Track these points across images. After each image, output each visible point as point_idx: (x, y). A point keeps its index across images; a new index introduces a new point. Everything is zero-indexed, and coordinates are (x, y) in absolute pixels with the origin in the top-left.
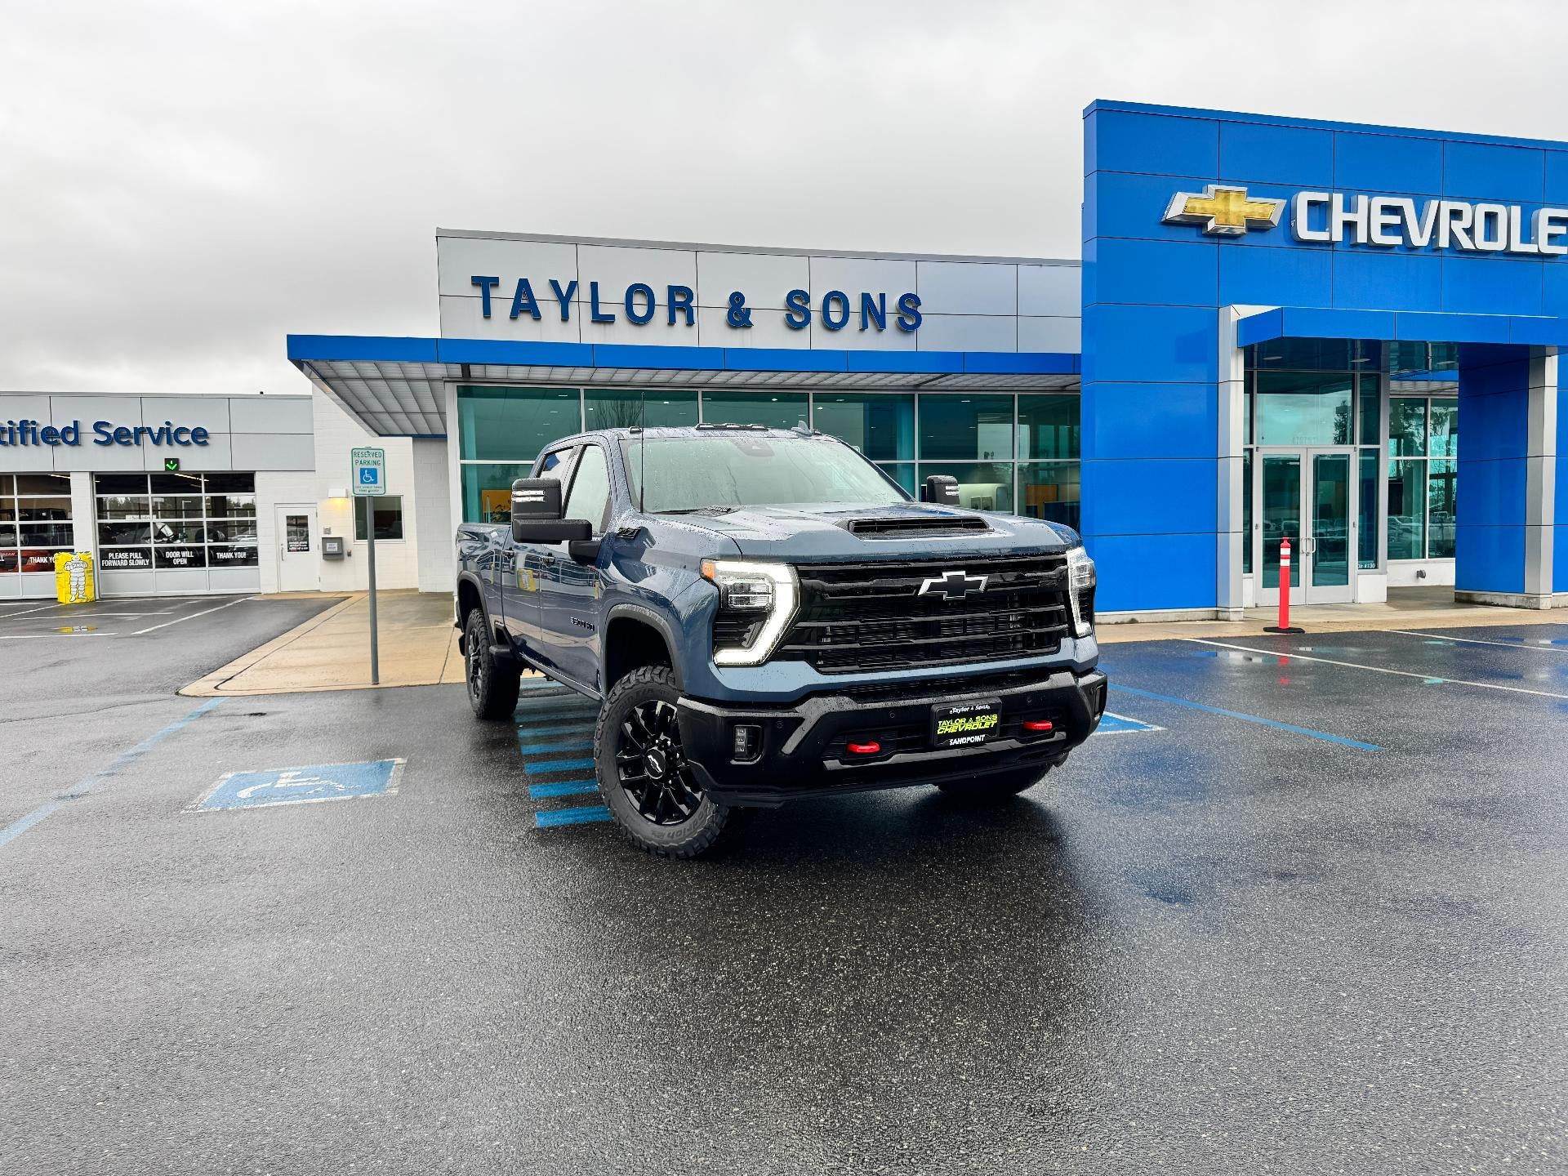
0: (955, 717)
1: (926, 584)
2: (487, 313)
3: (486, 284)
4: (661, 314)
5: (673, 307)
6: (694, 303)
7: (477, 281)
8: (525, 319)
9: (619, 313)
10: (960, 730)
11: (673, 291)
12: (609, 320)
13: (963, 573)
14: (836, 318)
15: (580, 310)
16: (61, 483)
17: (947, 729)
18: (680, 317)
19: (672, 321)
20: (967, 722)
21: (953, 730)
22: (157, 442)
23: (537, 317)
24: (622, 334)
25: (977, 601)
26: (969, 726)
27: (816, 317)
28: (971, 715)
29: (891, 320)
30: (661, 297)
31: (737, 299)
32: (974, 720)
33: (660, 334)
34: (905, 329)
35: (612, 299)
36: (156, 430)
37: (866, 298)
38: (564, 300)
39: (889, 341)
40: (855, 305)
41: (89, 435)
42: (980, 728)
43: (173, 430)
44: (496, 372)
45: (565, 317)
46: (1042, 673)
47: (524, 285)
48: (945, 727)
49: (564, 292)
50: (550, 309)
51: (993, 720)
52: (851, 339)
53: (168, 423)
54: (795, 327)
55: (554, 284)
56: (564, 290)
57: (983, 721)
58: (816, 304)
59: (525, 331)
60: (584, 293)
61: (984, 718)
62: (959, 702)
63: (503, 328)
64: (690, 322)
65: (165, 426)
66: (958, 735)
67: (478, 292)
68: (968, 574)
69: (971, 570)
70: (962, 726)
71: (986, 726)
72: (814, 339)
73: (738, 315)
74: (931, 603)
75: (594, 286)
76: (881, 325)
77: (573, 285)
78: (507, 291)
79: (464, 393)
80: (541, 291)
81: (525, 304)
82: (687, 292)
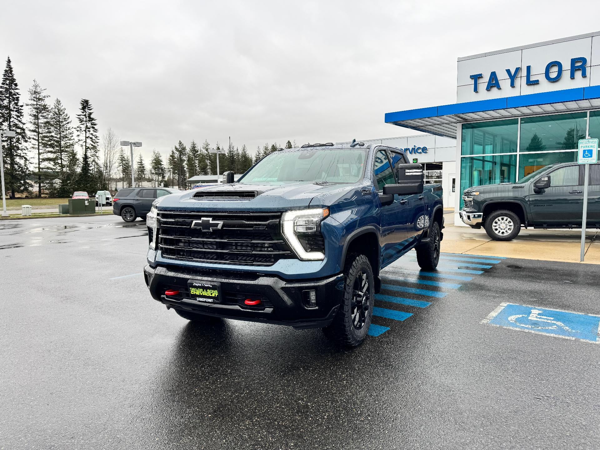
2: (476, 90)
3: (476, 78)
4: (566, 74)
5: (574, 69)
6: (588, 64)
7: (472, 77)
8: (495, 90)
9: (542, 78)
11: (574, 61)
12: (536, 83)
15: (521, 81)
18: (578, 74)
19: (572, 77)
22: (411, 153)
23: (499, 88)
24: (545, 87)
30: (567, 66)
33: (566, 84)
35: (538, 72)
36: (411, 149)
43: (416, 149)
44: (474, 116)
45: (513, 85)
47: (493, 75)
49: (513, 74)
55: (508, 71)
56: (513, 72)
59: (495, 94)
60: (524, 73)
63: (484, 95)
64: (584, 76)
65: (414, 147)
67: (473, 82)
75: (529, 68)
77: (518, 70)
78: (486, 78)
79: (464, 127)
80: (502, 76)
81: (494, 82)
82: (584, 60)
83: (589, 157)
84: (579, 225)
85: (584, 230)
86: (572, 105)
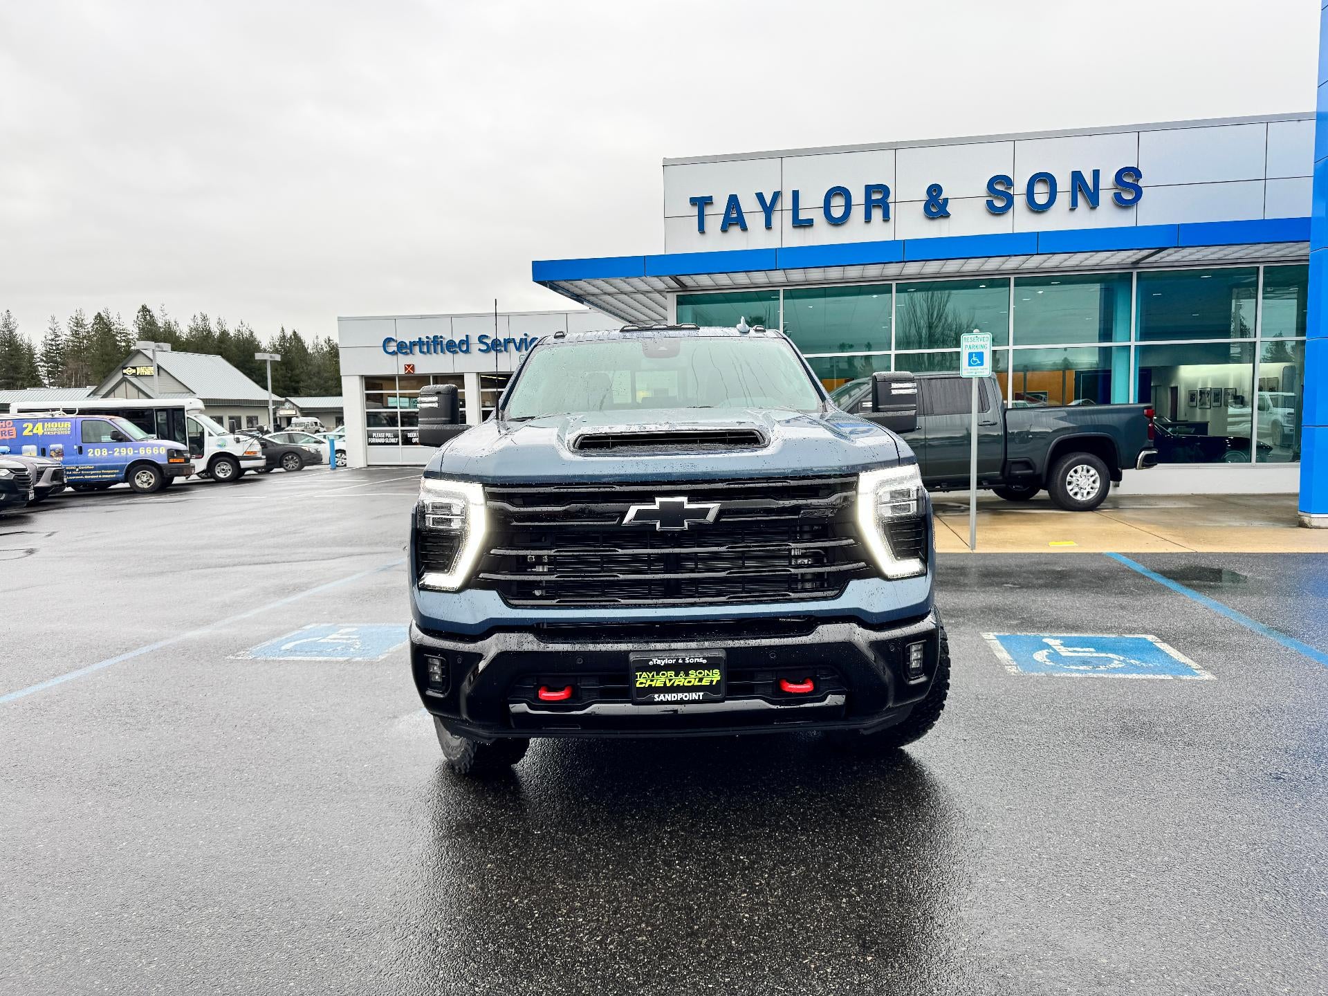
0: (658, 669)
1: (633, 510)
2: (702, 230)
3: (701, 203)
4: (858, 212)
5: (869, 205)
6: (891, 199)
7: (694, 201)
8: (735, 230)
9: (819, 217)
10: (668, 685)
11: (869, 189)
12: (809, 223)
13: (684, 499)
14: (1041, 198)
15: (782, 218)
16: (459, 379)
17: (649, 683)
18: (877, 214)
19: (868, 219)
20: (676, 675)
21: (659, 684)
22: (518, 349)
23: (744, 228)
24: (823, 235)
25: (701, 533)
26: (681, 680)
27: (1020, 201)
28: (681, 668)
29: (1106, 197)
30: (858, 197)
31: (935, 190)
32: (687, 675)
33: (857, 232)
34: (1121, 203)
35: (812, 204)
36: (518, 341)
37: (1077, 177)
38: (768, 210)
39: (1107, 217)
40: (1064, 184)
41: (476, 346)
42: (696, 683)
43: (529, 340)
44: (704, 280)
45: (768, 226)
46: (809, 622)
47: (733, 201)
48: (643, 680)
49: (768, 202)
50: (755, 219)
51: (715, 676)
52: (1060, 219)
53: (526, 335)
54: (994, 211)
55: (760, 196)
56: (768, 201)
57: (700, 676)
58: (1020, 187)
59: (735, 241)
60: (787, 201)
61: (700, 673)
62: (661, 651)
63: (716, 241)
64: (886, 218)
65: (524, 337)
66: (665, 689)
67: (695, 211)
68: (690, 501)
69: (694, 496)
70: (670, 680)
71: (704, 683)
72: (1020, 221)
73: (936, 205)
74: (641, 534)
75: (796, 194)
76: (1094, 202)
77: (777, 195)
78: (720, 206)
79: (681, 301)
80: (749, 204)
81: (734, 217)
82: (884, 189)
83: (978, 365)
84: (965, 485)
85: (974, 494)
86: (873, 271)
